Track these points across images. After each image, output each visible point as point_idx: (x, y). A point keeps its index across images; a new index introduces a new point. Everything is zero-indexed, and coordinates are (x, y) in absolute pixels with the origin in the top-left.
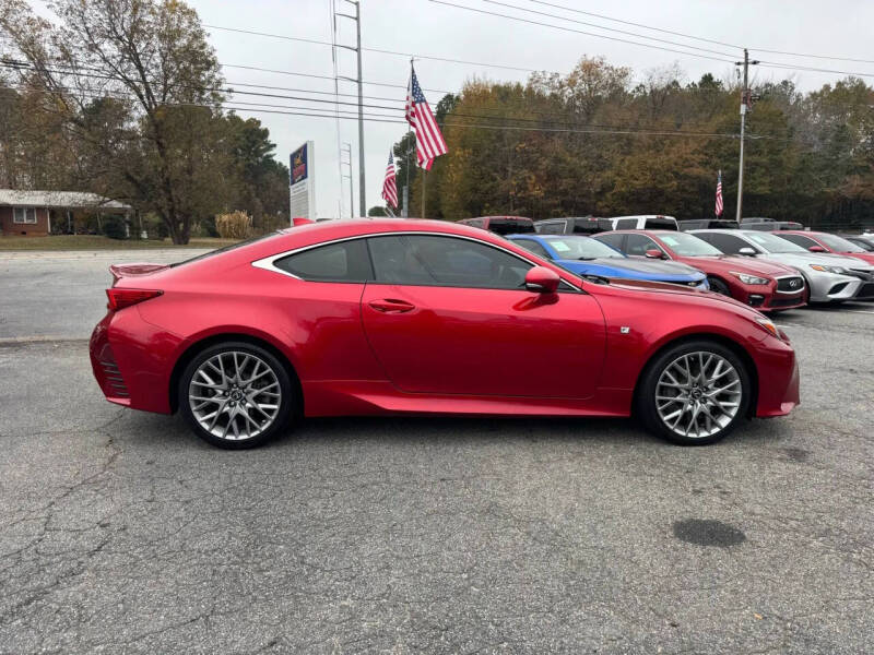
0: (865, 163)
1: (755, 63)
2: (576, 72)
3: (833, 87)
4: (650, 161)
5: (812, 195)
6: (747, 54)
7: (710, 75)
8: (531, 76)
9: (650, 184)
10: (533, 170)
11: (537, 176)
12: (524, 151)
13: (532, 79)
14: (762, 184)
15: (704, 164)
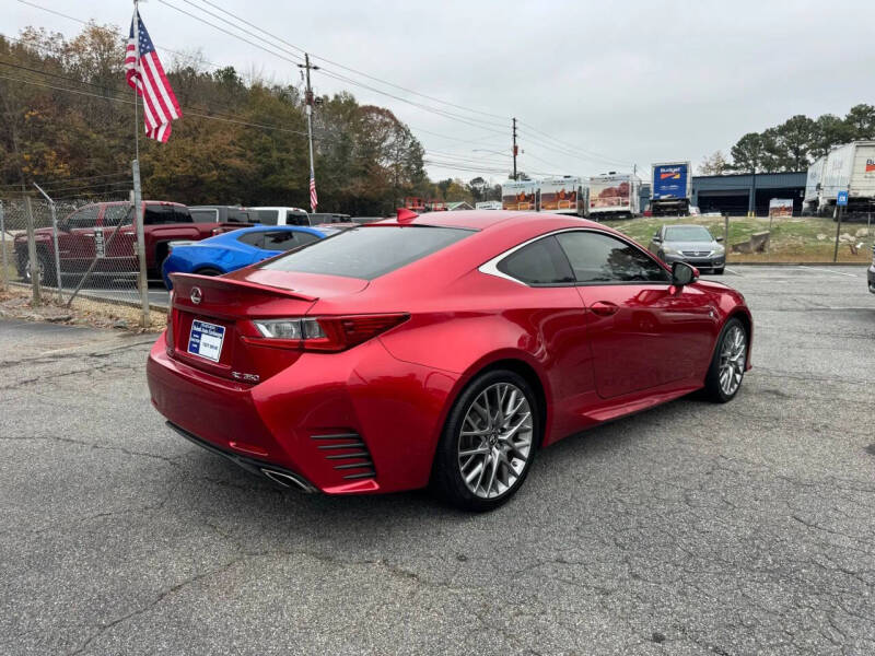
0: (363, 168)
1: (315, 68)
2: (82, 37)
3: (331, 98)
4: (189, 148)
5: (330, 193)
6: (307, 59)
7: (232, 68)
8: (25, 31)
9: (191, 173)
10: (51, 143)
11: (57, 151)
12: (34, 119)
13: (25, 35)
14: (292, 180)
15: (242, 156)
